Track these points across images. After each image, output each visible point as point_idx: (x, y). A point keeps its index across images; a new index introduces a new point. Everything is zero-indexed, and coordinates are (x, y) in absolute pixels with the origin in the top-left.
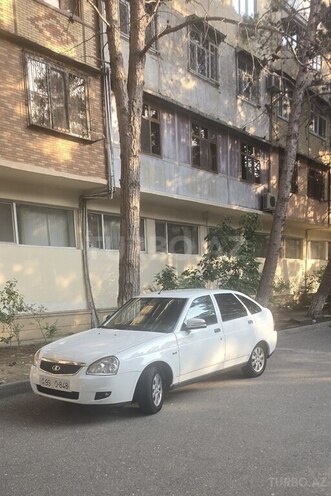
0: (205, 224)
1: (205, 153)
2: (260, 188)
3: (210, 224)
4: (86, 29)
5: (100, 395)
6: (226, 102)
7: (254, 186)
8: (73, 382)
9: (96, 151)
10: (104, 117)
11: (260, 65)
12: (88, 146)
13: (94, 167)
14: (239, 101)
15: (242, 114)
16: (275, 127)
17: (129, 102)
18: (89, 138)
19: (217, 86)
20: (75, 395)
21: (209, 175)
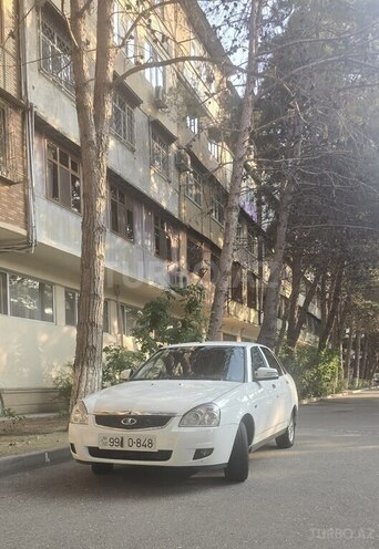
0: (114, 298)
1: (122, 219)
2: (173, 266)
3: (121, 300)
4: (7, 56)
5: (199, 454)
6: (141, 170)
7: (166, 263)
8: (160, 439)
9: (15, 195)
10: (24, 158)
11: (170, 139)
12: (7, 187)
13: (13, 212)
14: (152, 172)
15: (155, 186)
16: (183, 205)
17: (97, 135)
18: (9, 178)
19: (133, 150)
20: (166, 455)
21: (126, 244)
